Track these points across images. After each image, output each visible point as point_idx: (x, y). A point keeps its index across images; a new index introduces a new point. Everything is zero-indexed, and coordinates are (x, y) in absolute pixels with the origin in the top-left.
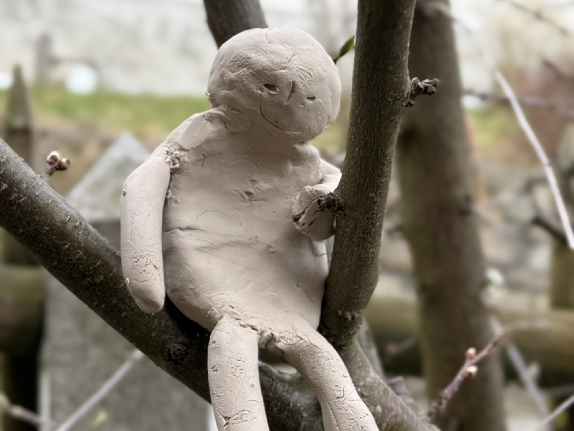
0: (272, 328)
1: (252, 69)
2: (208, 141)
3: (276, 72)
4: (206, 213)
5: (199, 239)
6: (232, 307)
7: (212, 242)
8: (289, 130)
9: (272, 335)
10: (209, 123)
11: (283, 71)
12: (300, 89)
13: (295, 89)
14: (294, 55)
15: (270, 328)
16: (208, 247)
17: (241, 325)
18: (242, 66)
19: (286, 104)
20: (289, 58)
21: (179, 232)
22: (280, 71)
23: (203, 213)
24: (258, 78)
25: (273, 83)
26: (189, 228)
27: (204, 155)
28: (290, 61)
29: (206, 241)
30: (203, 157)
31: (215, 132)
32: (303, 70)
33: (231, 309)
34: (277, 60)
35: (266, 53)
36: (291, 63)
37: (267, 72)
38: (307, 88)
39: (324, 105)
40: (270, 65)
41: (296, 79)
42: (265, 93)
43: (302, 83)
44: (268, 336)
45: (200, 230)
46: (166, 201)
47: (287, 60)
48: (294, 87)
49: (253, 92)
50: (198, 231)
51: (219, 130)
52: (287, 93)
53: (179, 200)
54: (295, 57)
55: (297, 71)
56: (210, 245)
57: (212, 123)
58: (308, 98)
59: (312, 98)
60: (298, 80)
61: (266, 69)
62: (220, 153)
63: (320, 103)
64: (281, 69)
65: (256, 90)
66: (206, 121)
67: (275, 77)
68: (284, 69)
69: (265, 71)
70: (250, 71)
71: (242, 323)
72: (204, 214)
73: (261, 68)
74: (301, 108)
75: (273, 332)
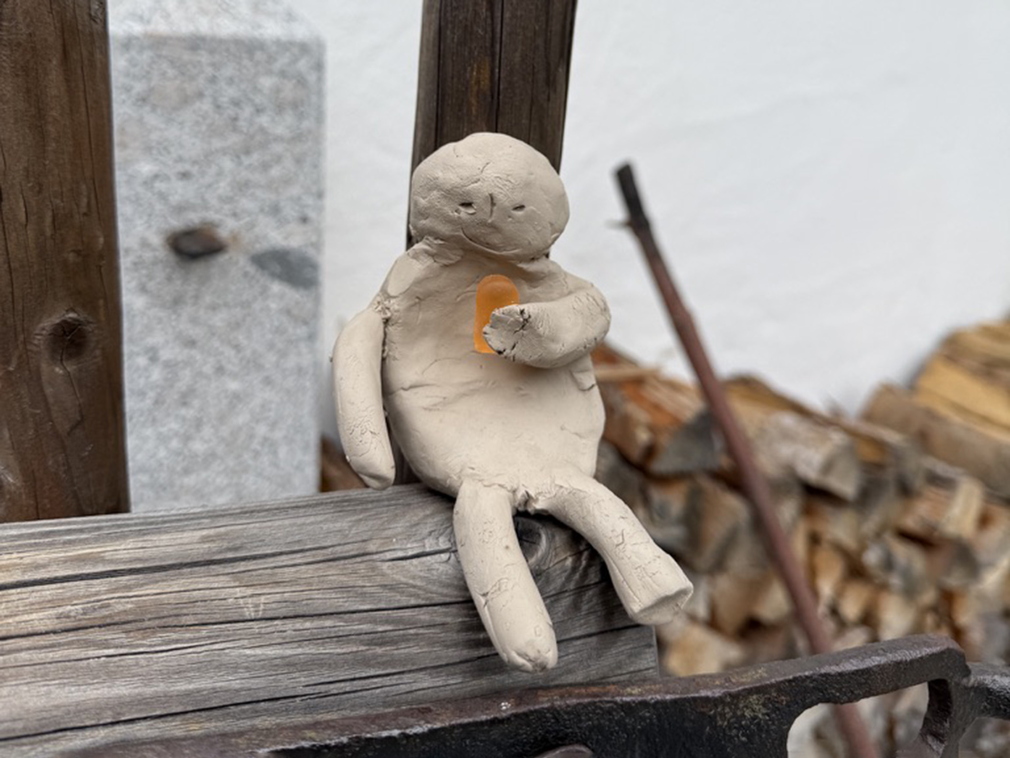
0: (526, 485)
1: (442, 190)
2: (418, 282)
3: (467, 188)
4: (436, 363)
5: (427, 397)
6: (473, 469)
7: (444, 396)
8: (505, 250)
9: (527, 493)
10: (415, 261)
11: (476, 185)
12: (501, 200)
13: (494, 202)
14: (487, 164)
15: (523, 485)
16: (441, 402)
17: (485, 486)
18: (431, 189)
19: (490, 221)
20: (481, 168)
21: (402, 392)
22: (472, 185)
23: (432, 364)
24: (450, 198)
25: (469, 200)
26: (412, 387)
27: (418, 298)
28: (482, 171)
29: (437, 397)
30: (417, 300)
31: (424, 269)
32: (500, 178)
33: (471, 471)
34: (465, 173)
35: (454, 169)
36: (484, 174)
37: (457, 190)
38: (509, 197)
39: (539, 212)
40: (458, 180)
41: (493, 191)
42: (464, 213)
43: (501, 193)
44: (523, 496)
45: (428, 385)
46: (383, 360)
47: (478, 172)
48: (492, 200)
49: (450, 216)
50: (425, 387)
51: (428, 267)
52: (488, 209)
53: (397, 356)
54: (489, 165)
55: (493, 181)
56: (441, 400)
57: (418, 261)
58: (516, 209)
59: (521, 207)
60: (496, 191)
61: (457, 187)
62: (438, 292)
63: (533, 211)
64: (473, 183)
65: (451, 214)
66: (411, 260)
67: (468, 193)
68: (476, 182)
69: (455, 189)
70: (440, 193)
71: (486, 483)
72: (433, 366)
73: (450, 187)
74: (511, 222)
75: (528, 490)
